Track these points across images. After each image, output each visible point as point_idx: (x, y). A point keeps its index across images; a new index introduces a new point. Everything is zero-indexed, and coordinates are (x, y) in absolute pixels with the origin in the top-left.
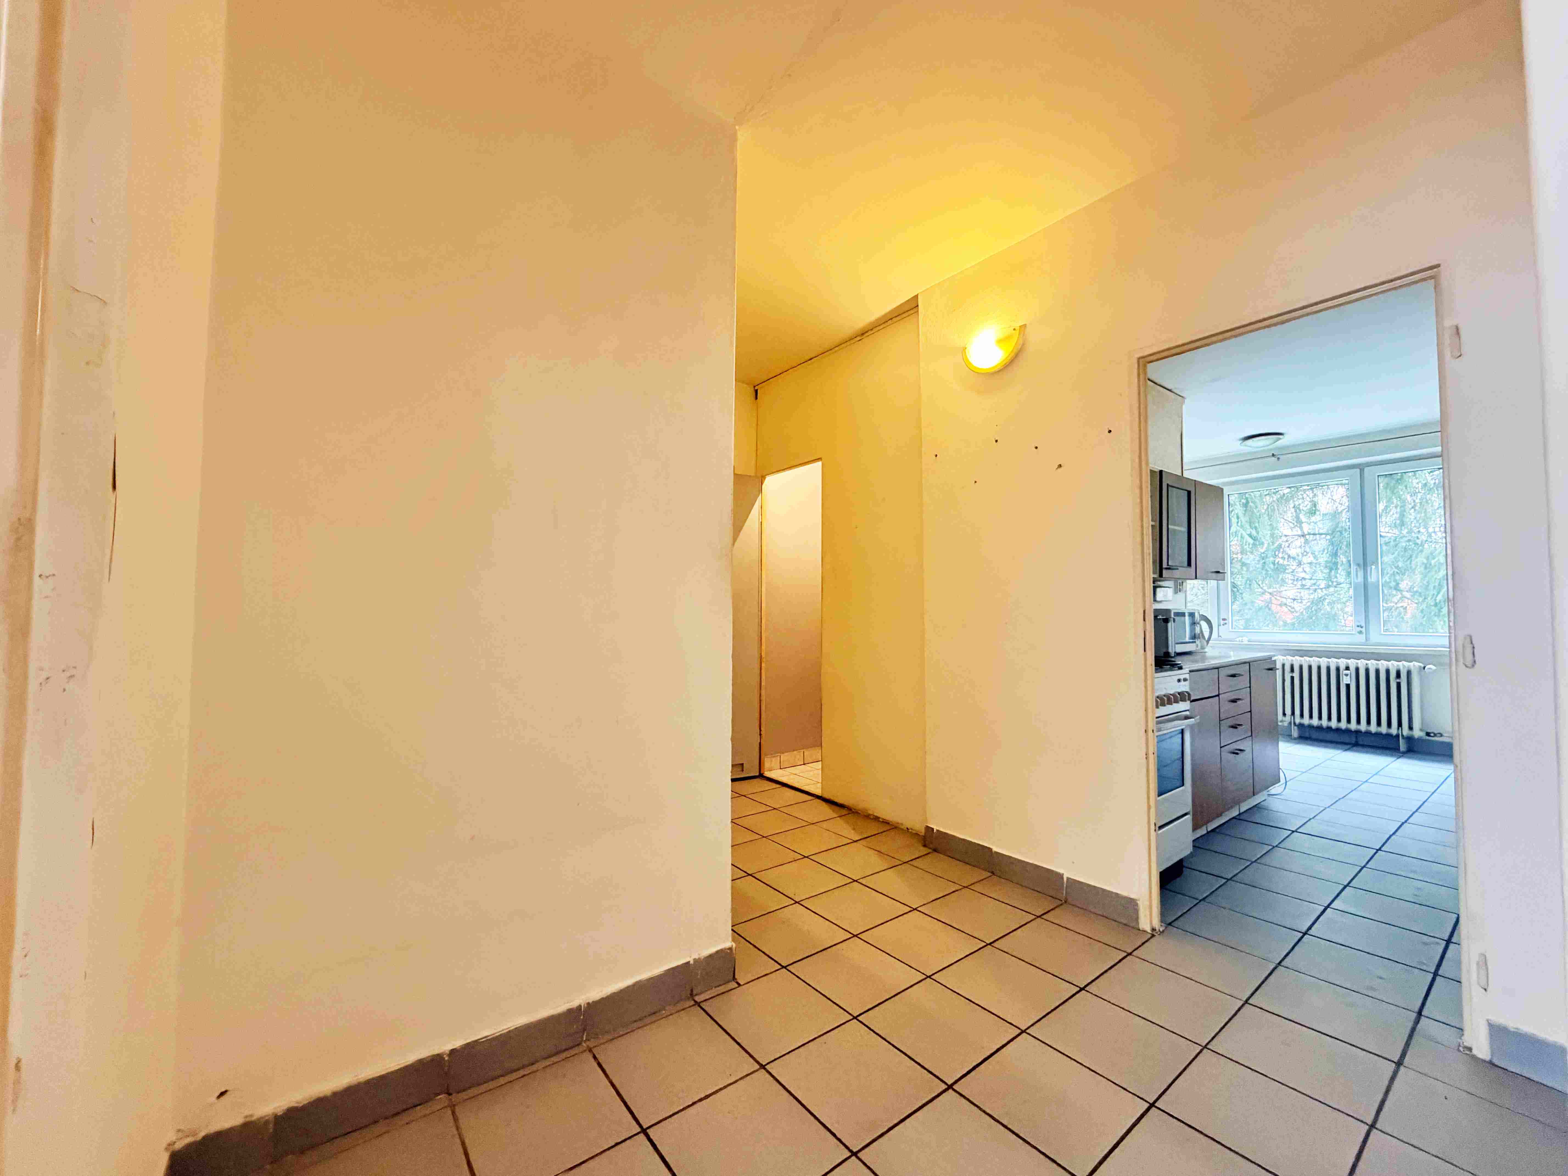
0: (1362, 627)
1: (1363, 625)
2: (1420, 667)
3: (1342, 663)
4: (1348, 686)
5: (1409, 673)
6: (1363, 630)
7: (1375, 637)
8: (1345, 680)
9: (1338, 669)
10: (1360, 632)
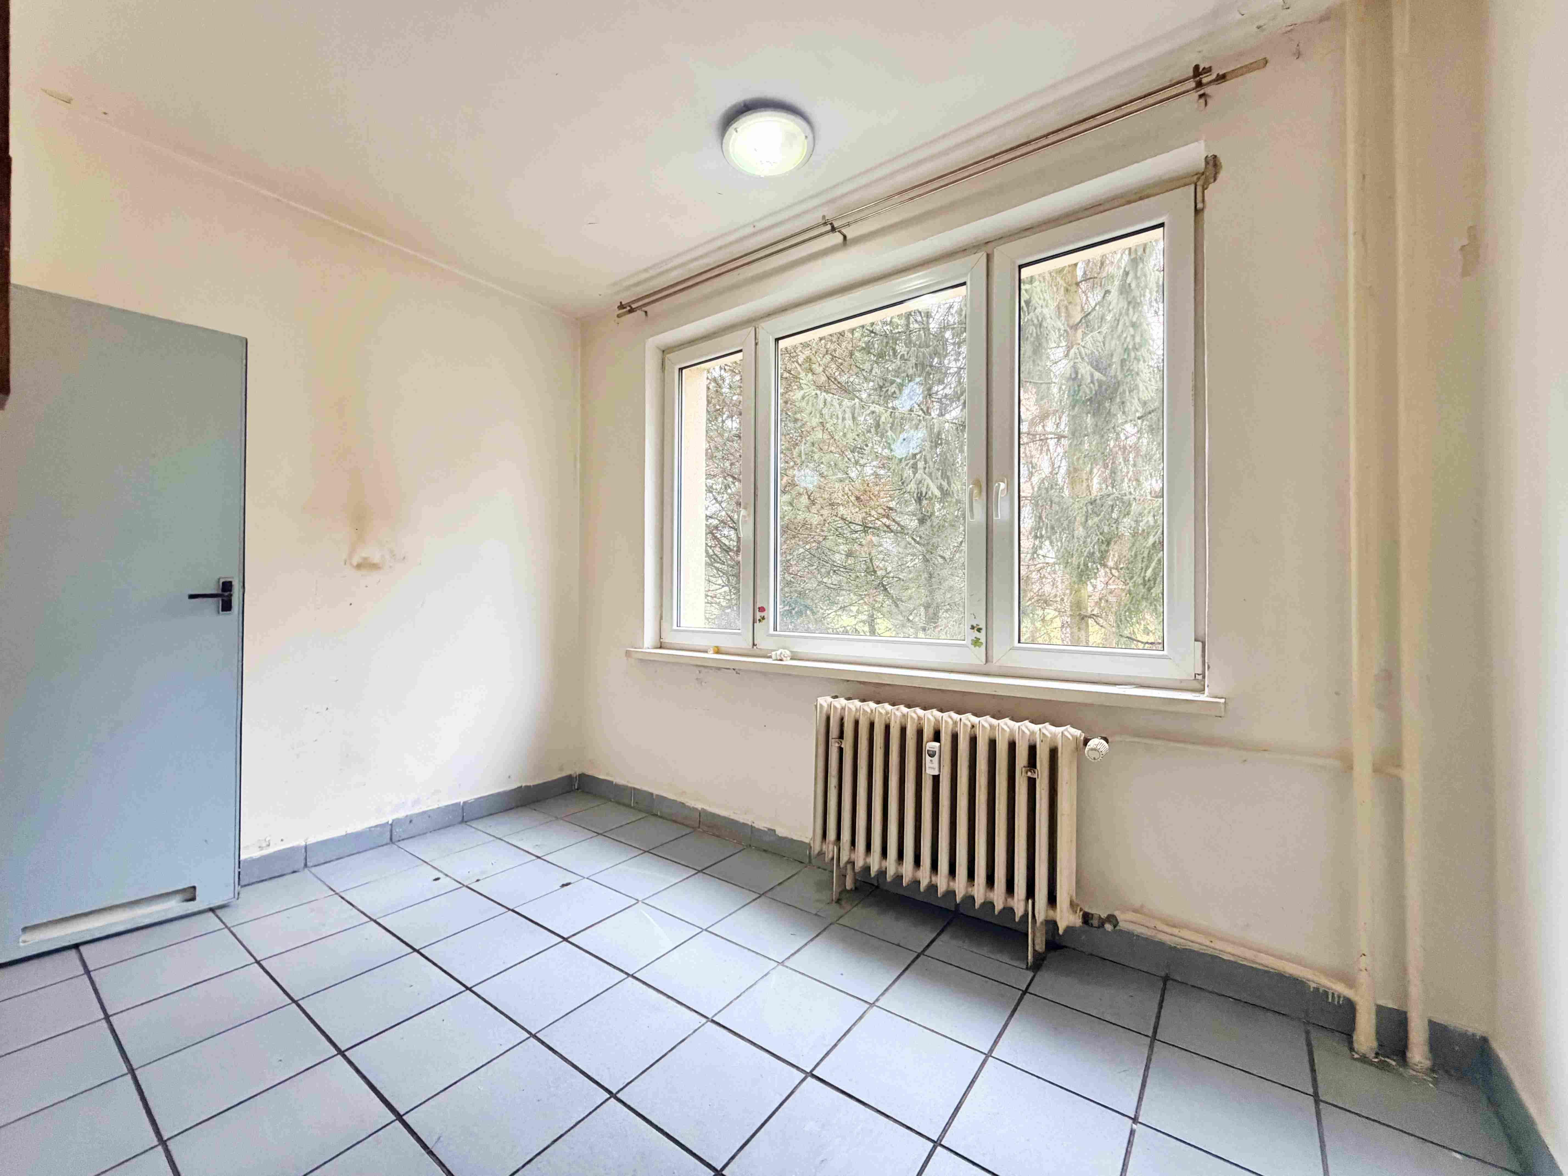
0: (979, 630)
1: (982, 625)
2: (1076, 739)
3: (931, 716)
4: (936, 779)
5: (1053, 753)
6: (982, 636)
7: (1002, 656)
8: (931, 767)
9: (920, 733)
10: (976, 642)
